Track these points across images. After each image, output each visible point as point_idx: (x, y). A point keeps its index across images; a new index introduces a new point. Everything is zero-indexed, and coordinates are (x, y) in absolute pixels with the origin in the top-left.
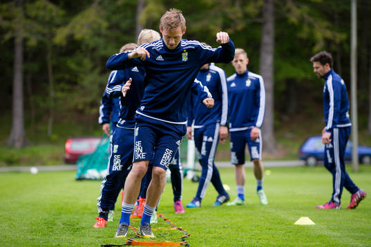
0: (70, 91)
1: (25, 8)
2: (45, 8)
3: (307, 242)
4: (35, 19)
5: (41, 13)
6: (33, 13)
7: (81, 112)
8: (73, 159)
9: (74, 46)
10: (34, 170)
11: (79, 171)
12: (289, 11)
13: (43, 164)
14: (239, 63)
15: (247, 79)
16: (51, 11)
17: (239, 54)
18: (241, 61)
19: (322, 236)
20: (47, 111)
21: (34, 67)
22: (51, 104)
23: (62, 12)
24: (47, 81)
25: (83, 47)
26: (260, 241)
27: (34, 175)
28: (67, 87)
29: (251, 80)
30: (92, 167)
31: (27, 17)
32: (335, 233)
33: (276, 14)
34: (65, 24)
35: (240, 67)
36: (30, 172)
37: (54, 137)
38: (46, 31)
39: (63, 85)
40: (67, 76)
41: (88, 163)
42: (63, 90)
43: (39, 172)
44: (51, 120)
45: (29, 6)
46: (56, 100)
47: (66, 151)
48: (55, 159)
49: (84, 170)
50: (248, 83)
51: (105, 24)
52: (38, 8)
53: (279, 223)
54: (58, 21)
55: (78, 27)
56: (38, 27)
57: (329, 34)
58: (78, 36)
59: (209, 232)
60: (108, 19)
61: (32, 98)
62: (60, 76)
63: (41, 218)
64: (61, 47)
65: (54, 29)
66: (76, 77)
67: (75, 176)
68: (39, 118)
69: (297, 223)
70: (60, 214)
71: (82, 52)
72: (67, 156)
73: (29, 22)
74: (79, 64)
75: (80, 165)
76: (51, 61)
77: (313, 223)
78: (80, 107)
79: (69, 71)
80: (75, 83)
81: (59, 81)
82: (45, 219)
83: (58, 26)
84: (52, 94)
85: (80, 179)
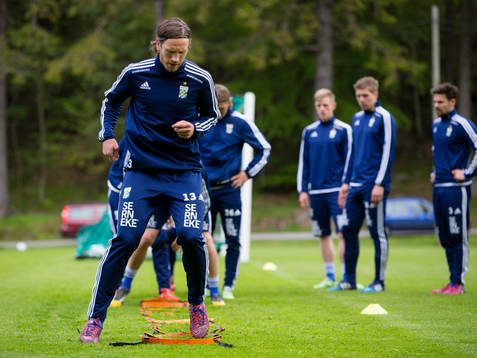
0: (68, 143)
1: (8, 36)
2: (33, 35)
3: (378, 337)
4: (22, 49)
5: (29, 42)
6: (19, 42)
7: (82, 171)
8: (72, 232)
9: (71, 85)
10: (22, 246)
11: (80, 247)
12: (351, 35)
13: (34, 238)
14: (322, 108)
15: (331, 128)
16: (41, 39)
17: (323, 97)
18: (325, 106)
19: (396, 329)
20: (38, 170)
21: (21, 111)
22: (43, 160)
23: (56, 40)
24: (37, 130)
25: (84, 85)
26: (317, 337)
27: (21, 252)
28: (64, 137)
29: (337, 130)
30: (97, 242)
31: (12, 47)
32: (414, 325)
33: (334, 39)
34: (60, 55)
35: (323, 113)
36: (16, 250)
37: (48, 203)
38: (36, 64)
39: (58, 135)
40: (64, 124)
41: (92, 236)
42: (57, 141)
43: (29, 249)
44: (43, 181)
45: (13, 33)
46: (49, 154)
47: (63, 221)
48: (49, 232)
49: (86, 245)
50: (333, 134)
51: (111, 55)
52: (25, 36)
53: (341, 313)
54: (51, 51)
55: (76, 59)
56: (25, 60)
57: (403, 64)
58: (77, 71)
59: (249, 325)
60: (116, 48)
61: (18, 153)
62: (53, 123)
63: (31, 308)
64: (55, 86)
65: (46, 63)
66: (76, 123)
67: (75, 253)
68: (27, 179)
69: (364, 312)
70: (56, 303)
71: (83, 90)
72: (65, 228)
73: (13, 53)
74: (79, 107)
75: (81, 239)
76: (42, 104)
77: (385, 312)
78: (82, 164)
79: (66, 116)
80: (74, 133)
81: (52, 130)
82: (37, 311)
83: (51, 58)
84: (44, 146)
85: (82, 257)
